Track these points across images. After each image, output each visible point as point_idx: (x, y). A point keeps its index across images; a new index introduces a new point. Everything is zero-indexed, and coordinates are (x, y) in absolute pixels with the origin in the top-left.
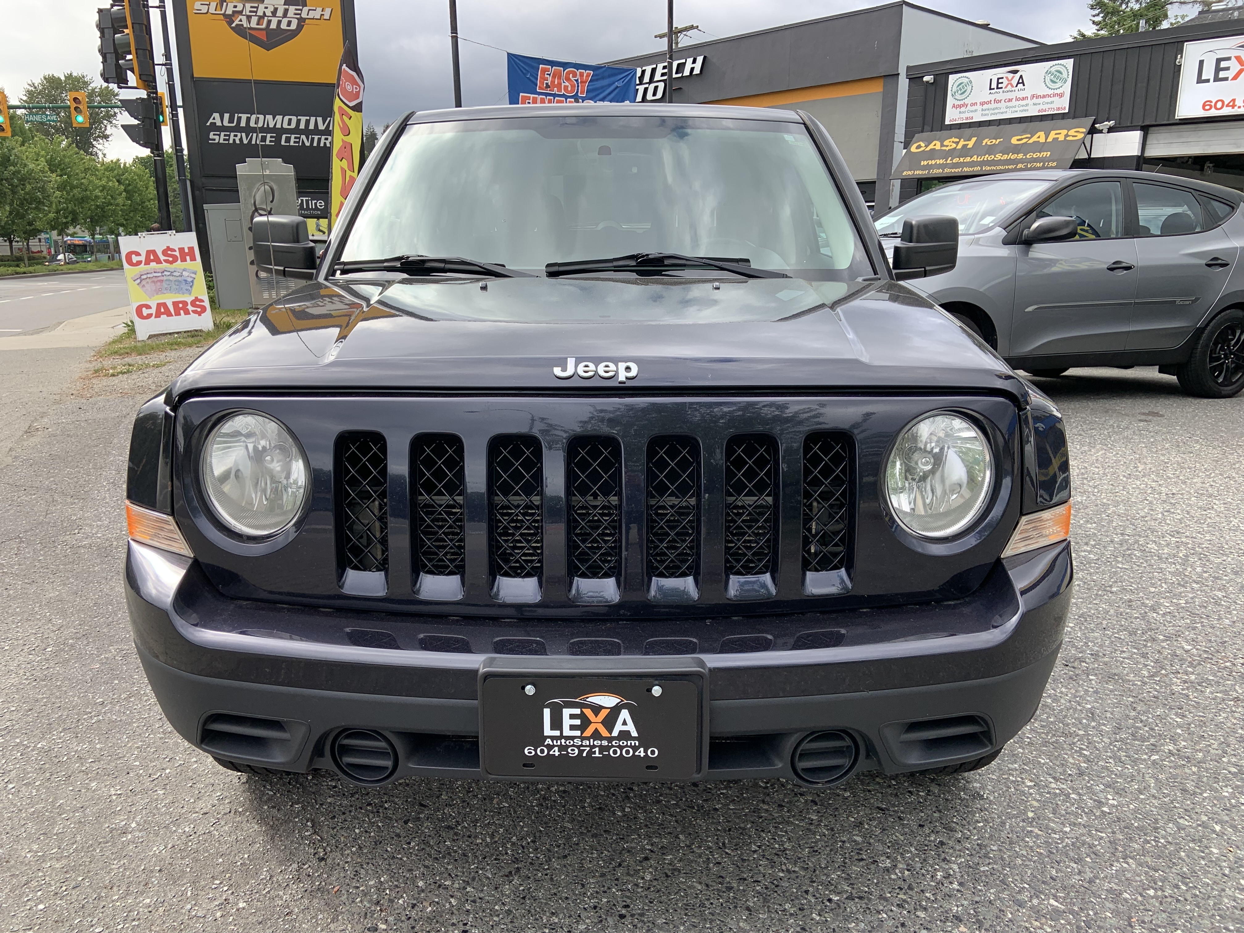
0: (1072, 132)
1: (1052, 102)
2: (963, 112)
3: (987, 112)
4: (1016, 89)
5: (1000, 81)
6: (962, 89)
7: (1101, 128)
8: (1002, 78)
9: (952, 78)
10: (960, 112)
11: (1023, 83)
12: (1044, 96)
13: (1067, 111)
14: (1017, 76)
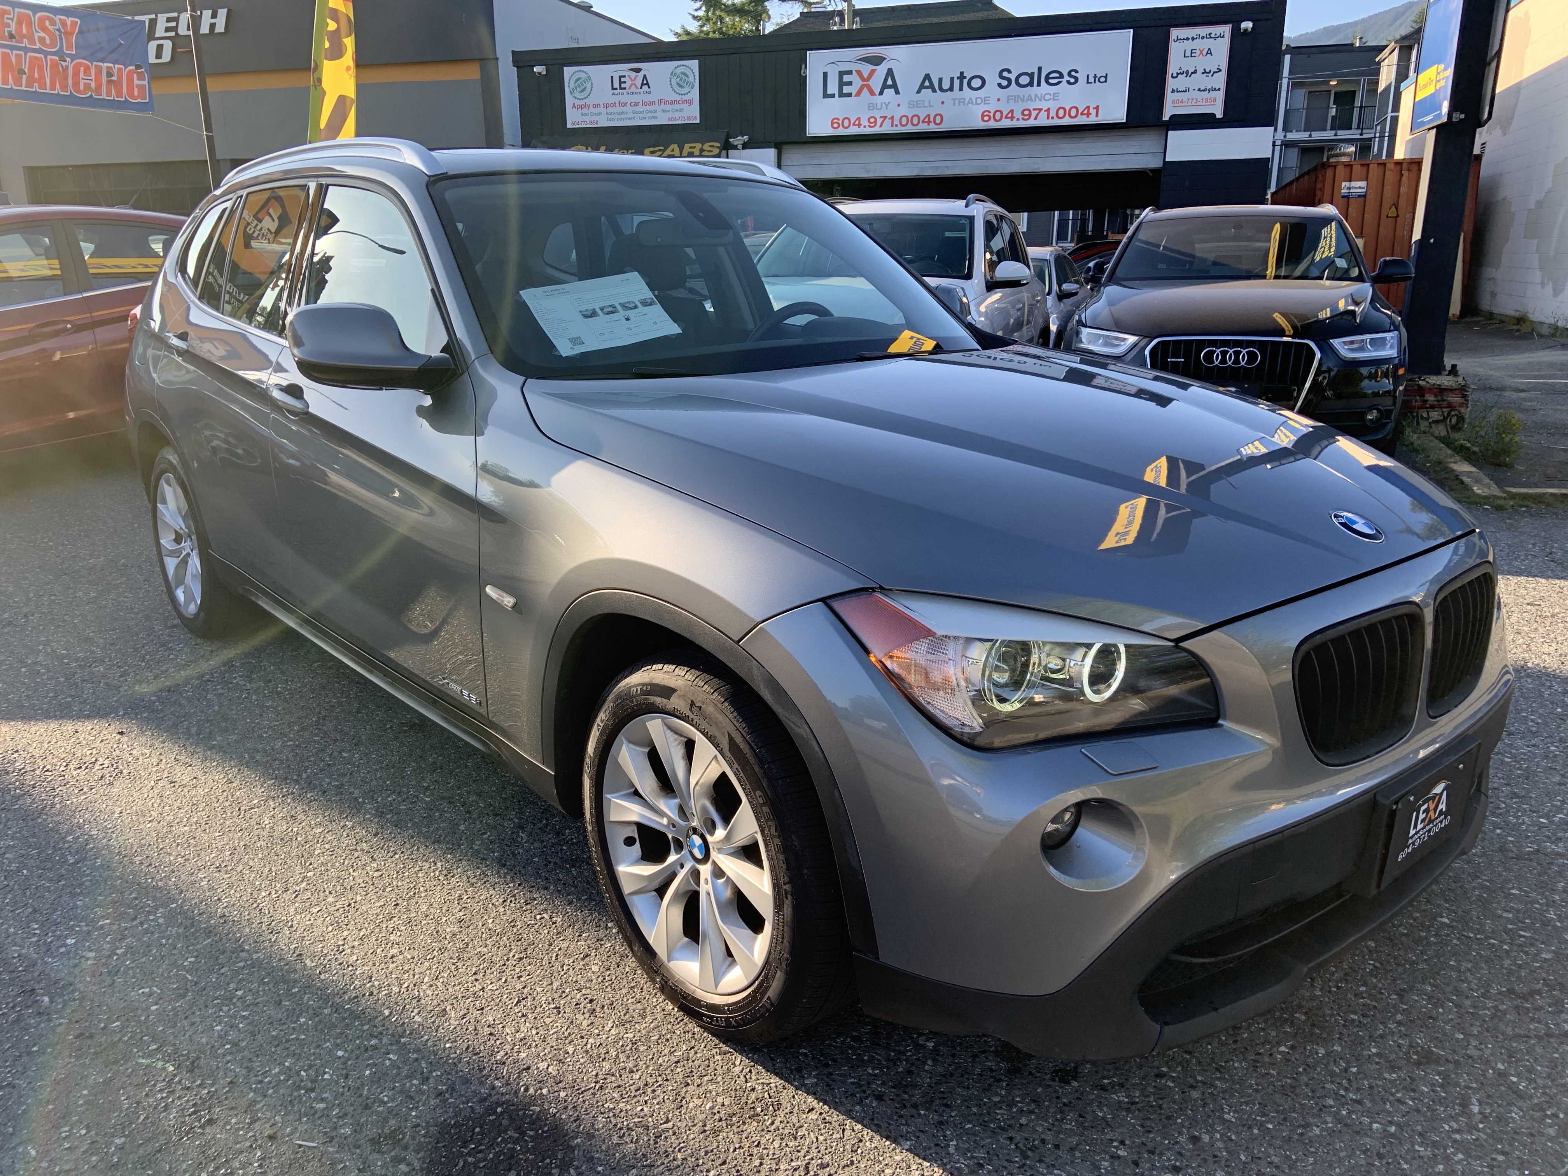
0: (706, 146)
1: (682, 110)
2: (587, 115)
3: (612, 117)
4: (641, 90)
5: (623, 79)
6: (581, 85)
7: (736, 143)
8: (624, 76)
9: (568, 71)
10: (582, 115)
11: (647, 84)
12: (672, 103)
13: (698, 121)
14: (641, 75)
